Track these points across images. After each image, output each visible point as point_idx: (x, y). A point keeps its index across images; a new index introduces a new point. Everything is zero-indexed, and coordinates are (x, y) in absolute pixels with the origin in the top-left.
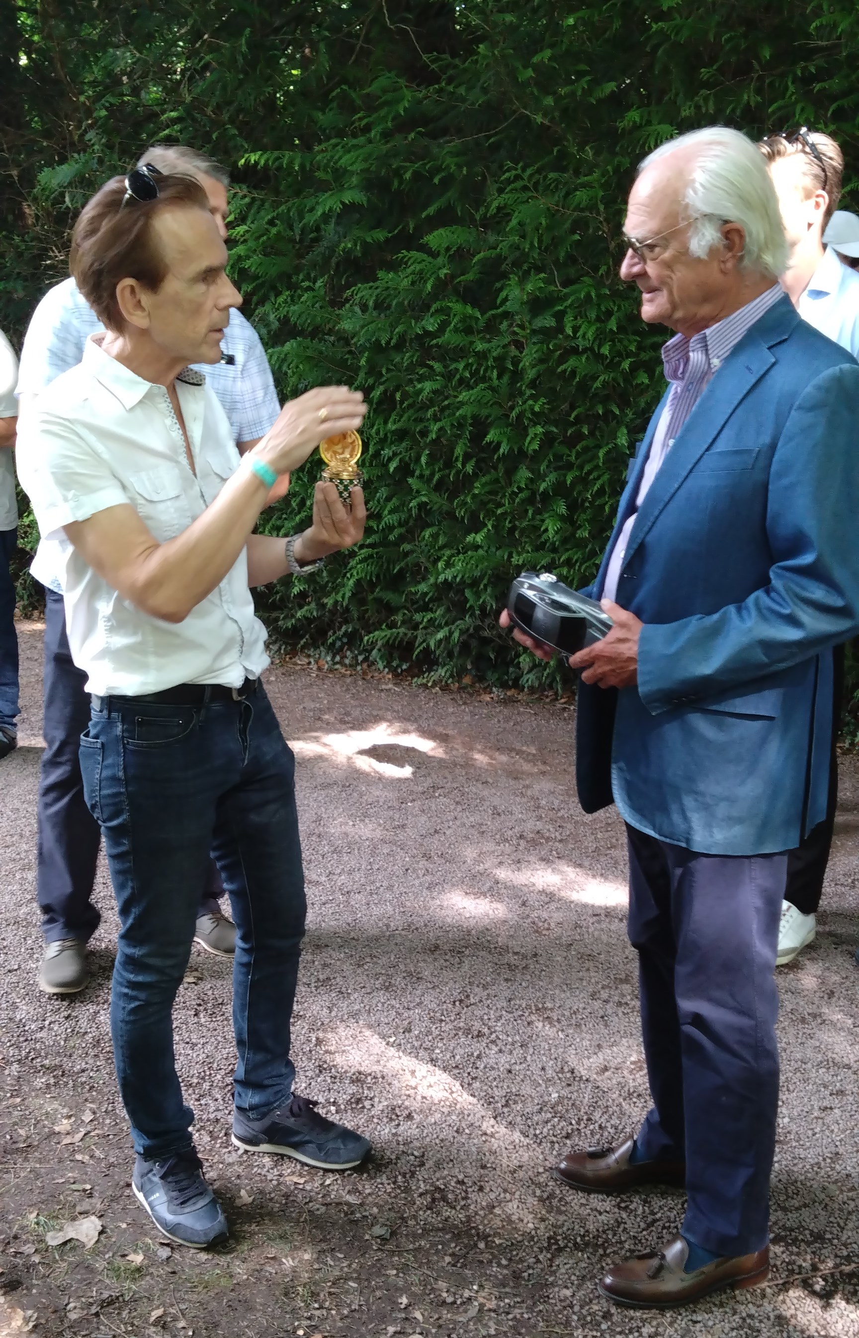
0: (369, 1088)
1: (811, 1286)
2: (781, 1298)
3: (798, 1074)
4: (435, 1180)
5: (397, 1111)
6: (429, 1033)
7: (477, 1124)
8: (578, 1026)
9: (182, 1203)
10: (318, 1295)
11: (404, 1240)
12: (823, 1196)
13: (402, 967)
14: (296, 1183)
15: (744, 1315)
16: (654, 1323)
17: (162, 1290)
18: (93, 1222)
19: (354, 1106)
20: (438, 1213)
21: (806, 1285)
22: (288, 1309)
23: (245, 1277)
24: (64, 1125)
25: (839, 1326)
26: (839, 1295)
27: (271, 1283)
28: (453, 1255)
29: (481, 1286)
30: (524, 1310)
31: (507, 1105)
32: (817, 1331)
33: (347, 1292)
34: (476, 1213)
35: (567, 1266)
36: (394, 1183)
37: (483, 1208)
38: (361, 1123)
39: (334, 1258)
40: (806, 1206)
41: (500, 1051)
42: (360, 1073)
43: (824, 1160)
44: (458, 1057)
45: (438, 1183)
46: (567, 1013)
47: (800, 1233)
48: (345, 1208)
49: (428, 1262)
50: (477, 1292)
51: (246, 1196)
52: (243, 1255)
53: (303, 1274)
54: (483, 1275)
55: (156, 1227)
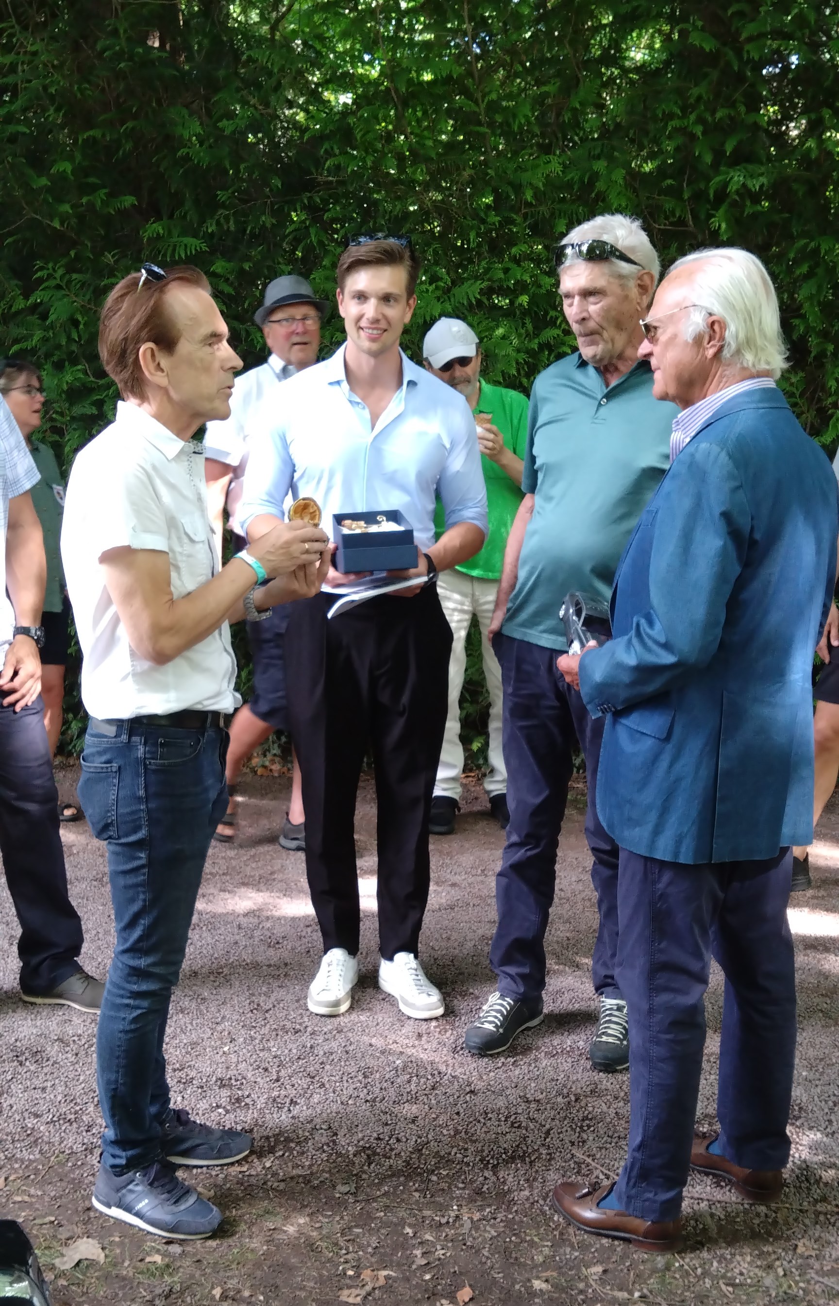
0: (239, 1089)
4: (356, 1142)
5: (279, 1100)
6: (252, 1038)
9: (175, 1202)
10: (338, 1244)
11: (369, 1190)
14: (240, 1172)
17: (203, 1275)
18: (87, 1243)
19: (237, 1105)
20: (380, 1165)
22: (324, 1260)
23: (265, 1248)
27: (293, 1245)
28: (416, 1190)
29: (460, 1206)
30: (505, 1213)
31: (365, 1077)
33: (358, 1236)
34: (411, 1158)
35: (511, 1176)
36: (324, 1151)
37: (411, 1152)
38: (255, 1116)
39: (325, 1216)
42: (221, 1080)
44: (294, 1051)
45: (361, 1143)
48: (301, 1180)
49: (403, 1200)
50: (459, 1210)
51: (206, 1191)
52: (246, 1233)
53: (312, 1234)
54: (452, 1198)
55: (148, 1233)
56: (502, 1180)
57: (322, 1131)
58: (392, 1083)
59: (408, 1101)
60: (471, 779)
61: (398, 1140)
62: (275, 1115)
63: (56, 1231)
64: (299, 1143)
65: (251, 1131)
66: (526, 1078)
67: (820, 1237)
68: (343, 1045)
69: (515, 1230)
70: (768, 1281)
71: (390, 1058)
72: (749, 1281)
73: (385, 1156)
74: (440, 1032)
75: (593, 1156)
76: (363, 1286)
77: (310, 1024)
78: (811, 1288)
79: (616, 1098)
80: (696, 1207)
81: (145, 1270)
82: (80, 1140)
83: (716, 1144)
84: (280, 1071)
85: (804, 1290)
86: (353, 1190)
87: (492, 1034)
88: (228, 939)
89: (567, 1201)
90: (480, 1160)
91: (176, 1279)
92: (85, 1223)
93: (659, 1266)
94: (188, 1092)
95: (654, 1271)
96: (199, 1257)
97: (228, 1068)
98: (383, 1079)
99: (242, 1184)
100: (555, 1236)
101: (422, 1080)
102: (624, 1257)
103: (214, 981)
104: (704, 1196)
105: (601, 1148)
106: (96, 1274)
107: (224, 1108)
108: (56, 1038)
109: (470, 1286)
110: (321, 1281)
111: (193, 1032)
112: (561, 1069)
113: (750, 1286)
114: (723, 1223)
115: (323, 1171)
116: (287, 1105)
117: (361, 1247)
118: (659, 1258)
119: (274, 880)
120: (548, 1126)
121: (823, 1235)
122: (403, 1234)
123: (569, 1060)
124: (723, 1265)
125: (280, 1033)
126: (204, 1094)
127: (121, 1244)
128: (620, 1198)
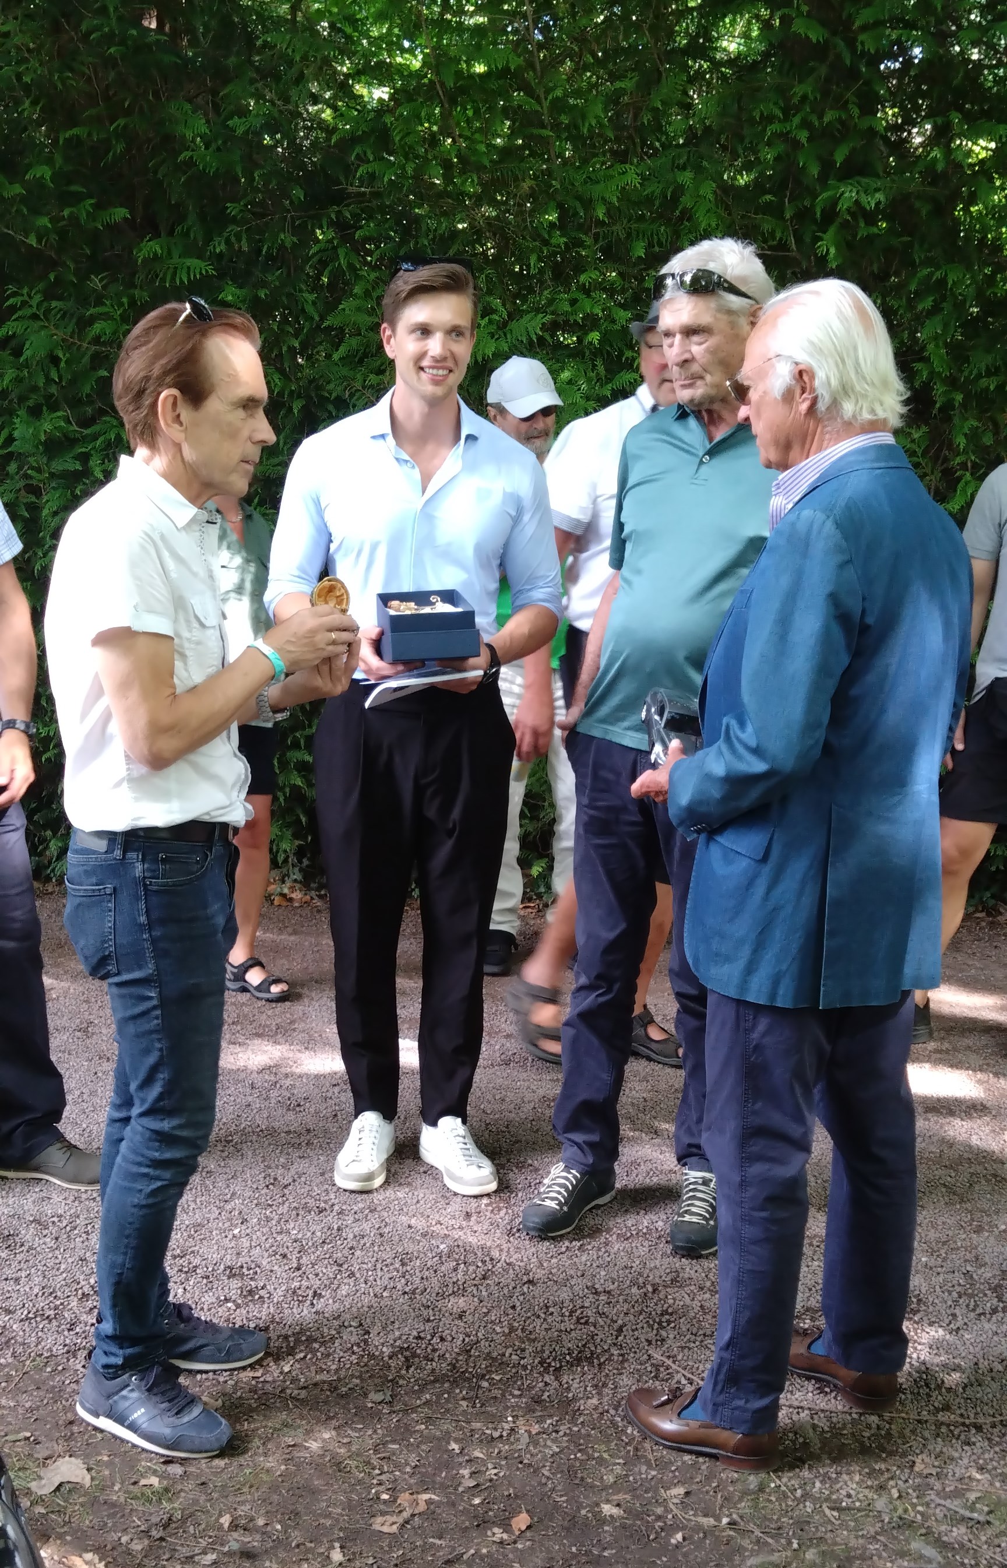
9: (177, 1414)
11: (407, 1398)
17: (208, 1501)
18: (69, 1463)
20: (421, 1369)
29: (516, 1417)
48: (326, 1387)
49: (448, 1411)
50: (514, 1422)
51: (212, 1401)
52: (260, 1451)
53: (339, 1451)
54: (507, 1408)
55: (144, 1450)
56: (566, 1386)
57: (352, 1329)
58: (435, 1271)
59: (454, 1292)
60: (530, 910)
61: (442, 1339)
62: (295, 1310)
63: (32, 1449)
64: (323, 1344)
65: (267, 1329)
66: (594, 1265)
67: (941, 1452)
68: (377, 1226)
69: (580, 1445)
70: (881, 1504)
71: (433, 1242)
72: (858, 1504)
73: (427, 1358)
74: (492, 1211)
75: (673, 1357)
76: (400, 1512)
77: (337, 1201)
78: (931, 1511)
79: (701, 1288)
80: (795, 1417)
81: (139, 1495)
82: (61, 1340)
83: (820, 1341)
84: (301, 1257)
85: (922, 1514)
86: (388, 1398)
87: (554, 1212)
88: (239, 1100)
89: (643, 1409)
90: (539, 1363)
91: (175, 1505)
92: (68, 1439)
93: (752, 1487)
94: (191, 1283)
95: (745, 1493)
96: (203, 1479)
97: (238, 1254)
98: (424, 1267)
99: (255, 1392)
100: (629, 1451)
101: (472, 1268)
102: (708, 1478)
103: (223, 1151)
104: (804, 1404)
105: (683, 1348)
106: (81, 1500)
107: (234, 1301)
108: (31, 1219)
109: (528, 1511)
110: (350, 1506)
111: (197, 1211)
112: (637, 1254)
113: (859, 1510)
114: (828, 1435)
115: (353, 1376)
116: (310, 1298)
117: (398, 1466)
118: (752, 1478)
119: (294, 1030)
120: (620, 1322)
121: (945, 1450)
122: (447, 1450)
123: (646, 1243)
124: (827, 1486)
125: (301, 1212)
126: (210, 1286)
127: (110, 1464)
128: (704, 1408)
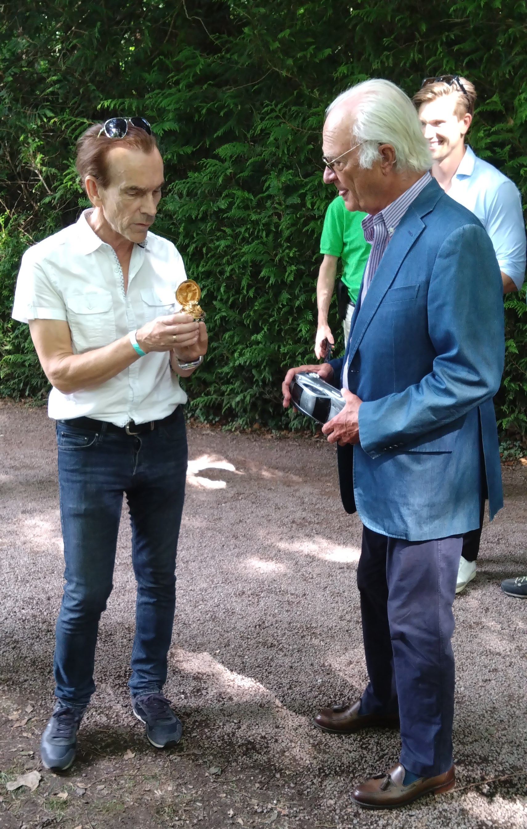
0: (205, 682)
1: (481, 790)
2: (463, 798)
3: (469, 660)
4: (247, 737)
5: (223, 695)
6: (240, 646)
7: (272, 701)
8: (333, 637)
10: (178, 812)
11: (230, 774)
12: (486, 734)
13: (222, 606)
15: (441, 810)
16: (386, 818)
17: (80, 814)
18: (35, 774)
19: (196, 694)
20: (251, 757)
21: (478, 789)
22: (159, 821)
23: (132, 803)
24: (14, 715)
25: (499, 814)
26: (499, 795)
28: (259, 783)
29: (278, 801)
30: (306, 814)
32: (486, 817)
33: (195, 809)
34: (274, 756)
35: (331, 786)
36: (222, 740)
37: (278, 753)
38: (200, 704)
39: (187, 789)
40: (476, 741)
41: (285, 655)
43: (487, 712)
44: (259, 660)
45: (249, 739)
46: (325, 630)
47: (473, 758)
49: (245, 788)
50: (276, 805)
52: (130, 790)
53: (168, 800)
54: (279, 794)
57: (233, 724)
62: (212, 706)
63: (27, 762)
73: (258, 751)
81: (51, 802)
86: (219, 773)
90: (319, 768)
106: (23, 798)
117: (191, 817)
122: (225, 814)
